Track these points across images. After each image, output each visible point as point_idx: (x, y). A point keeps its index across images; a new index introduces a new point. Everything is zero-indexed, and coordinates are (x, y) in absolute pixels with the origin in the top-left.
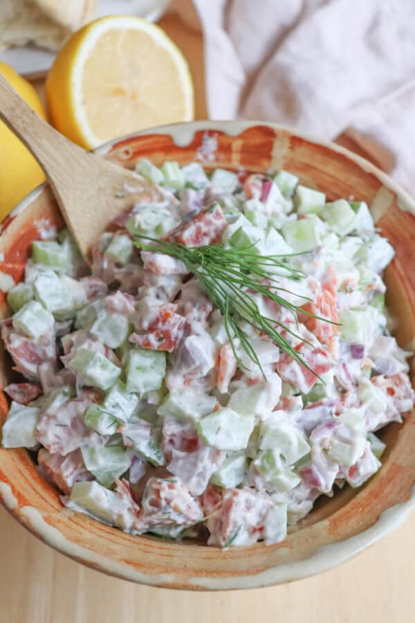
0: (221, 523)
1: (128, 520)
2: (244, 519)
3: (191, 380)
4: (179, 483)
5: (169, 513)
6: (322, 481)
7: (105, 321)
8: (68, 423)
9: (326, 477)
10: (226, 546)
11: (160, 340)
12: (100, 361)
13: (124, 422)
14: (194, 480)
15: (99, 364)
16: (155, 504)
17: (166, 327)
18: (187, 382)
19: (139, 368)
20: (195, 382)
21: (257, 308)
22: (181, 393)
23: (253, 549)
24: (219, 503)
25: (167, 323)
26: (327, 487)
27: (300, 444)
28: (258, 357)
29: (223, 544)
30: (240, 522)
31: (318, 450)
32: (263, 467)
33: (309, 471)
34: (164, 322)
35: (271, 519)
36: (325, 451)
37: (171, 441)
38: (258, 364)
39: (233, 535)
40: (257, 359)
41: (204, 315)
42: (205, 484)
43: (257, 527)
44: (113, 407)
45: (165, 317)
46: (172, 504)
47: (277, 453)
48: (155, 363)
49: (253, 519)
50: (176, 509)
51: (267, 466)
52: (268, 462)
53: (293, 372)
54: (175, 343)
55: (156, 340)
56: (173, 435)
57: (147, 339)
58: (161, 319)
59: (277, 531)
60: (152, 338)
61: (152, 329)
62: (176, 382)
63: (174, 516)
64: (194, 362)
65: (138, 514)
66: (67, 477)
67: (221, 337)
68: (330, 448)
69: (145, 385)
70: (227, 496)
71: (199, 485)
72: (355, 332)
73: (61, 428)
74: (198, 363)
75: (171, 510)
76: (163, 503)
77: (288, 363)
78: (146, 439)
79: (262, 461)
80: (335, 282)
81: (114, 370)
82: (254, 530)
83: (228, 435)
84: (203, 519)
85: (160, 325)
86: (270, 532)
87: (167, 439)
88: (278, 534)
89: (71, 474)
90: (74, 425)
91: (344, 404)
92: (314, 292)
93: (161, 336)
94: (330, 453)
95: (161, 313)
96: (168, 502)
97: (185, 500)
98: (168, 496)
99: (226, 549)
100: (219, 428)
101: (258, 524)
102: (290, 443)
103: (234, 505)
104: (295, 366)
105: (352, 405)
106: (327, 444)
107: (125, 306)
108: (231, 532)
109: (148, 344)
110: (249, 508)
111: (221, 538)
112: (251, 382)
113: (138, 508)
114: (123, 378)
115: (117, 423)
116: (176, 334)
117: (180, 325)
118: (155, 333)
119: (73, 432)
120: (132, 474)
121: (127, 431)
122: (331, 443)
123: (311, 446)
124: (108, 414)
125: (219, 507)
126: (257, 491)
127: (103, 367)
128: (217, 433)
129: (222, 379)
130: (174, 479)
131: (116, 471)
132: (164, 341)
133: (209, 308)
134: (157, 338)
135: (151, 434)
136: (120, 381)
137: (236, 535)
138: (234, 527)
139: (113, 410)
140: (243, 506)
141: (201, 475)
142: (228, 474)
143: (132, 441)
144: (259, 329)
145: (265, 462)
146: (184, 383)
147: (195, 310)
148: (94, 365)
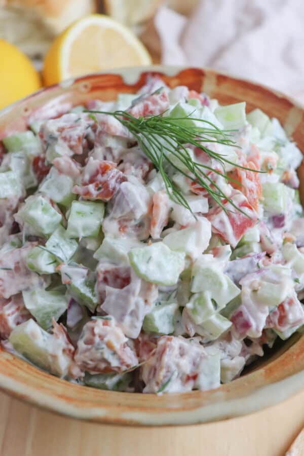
0: (155, 370)
1: (63, 362)
2: (178, 365)
3: (126, 227)
4: (113, 322)
5: (103, 348)
6: (253, 322)
7: (53, 181)
8: (12, 266)
9: (256, 319)
10: (159, 391)
11: (99, 189)
12: (42, 204)
13: (63, 261)
14: (127, 319)
15: (40, 207)
16: (90, 342)
17: (105, 178)
18: (122, 228)
19: (79, 213)
20: (129, 230)
21: (189, 156)
22: (116, 237)
23: (187, 396)
24: (154, 351)
25: (106, 175)
26: (257, 330)
27: (230, 287)
28: (189, 203)
29: (156, 388)
30: (174, 368)
31: (247, 291)
32: (194, 310)
33: (240, 314)
34: (103, 173)
35: (204, 367)
36: (255, 291)
37: (105, 280)
38: (189, 208)
39: (166, 380)
40: (187, 205)
41: (140, 173)
42: (139, 325)
43: (191, 375)
44: (54, 247)
45: (104, 170)
46: (106, 339)
47: (208, 296)
48: (94, 210)
49: (187, 367)
50: (110, 346)
51: (199, 308)
52: (199, 304)
53: (222, 222)
54: (112, 193)
55: (95, 190)
56: (106, 272)
57: (87, 188)
58: (100, 171)
59: (210, 380)
60: (91, 187)
61: (92, 181)
62: (111, 227)
63: (108, 355)
64: (128, 204)
65: (72, 354)
66: (9, 315)
67: (154, 186)
68: (260, 288)
69: (84, 229)
70: (161, 342)
71: (133, 326)
72: (276, 199)
73: (5, 271)
74: (132, 206)
75: (104, 346)
76: (97, 339)
77: (217, 213)
78: (83, 277)
79: (194, 304)
80: (258, 157)
81: (55, 214)
82: (188, 378)
83: (159, 266)
84: (138, 365)
85: (99, 177)
86: (203, 381)
87: (101, 276)
88: (211, 383)
89: (13, 313)
90: (17, 269)
91: (270, 261)
92: (240, 159)
93: (100, 186)
94: (259, 292)
95: (100, 166)
96: (101, 337)
97: (118, 338)
98: (102, 333)
99: (160, 394)
100: (150, 258)
101: (192, 372)
102: (221, 285)
103: (168, 350)
104: (223, 216)
105: (278, 262)
106: (256, 285)
107: (70, 167)
108: (165, 377)
109: (88, 193)
110: (182, 355)
111: (154, 383)
112: (182, 227)
113: (72, 348)
114: (64, 224)
115: (56, 261)
116: (113, 186)
117: (118, 178)
118: (94, 184)
119: (16, 275)
120: (69, 317)
121: (65, 268)
122: (260, 284)
123: (241, 289)
124: (48, 251)
125: (154, 354)
126: (191, 340)
127: (45, 210)
128: (148, 262)
129: (154, 224)
130: (107, 316)
131: (55, 312)
132: (102, 190)
133: (146, 167)
134: (97, 188)
135: (88, 274)
136: (61, 227)
137: (169, 381)
138: (168, 371)
139: (53, 249)
140: (176, 352)
141: (134, 314)
142: (160, 317)
143: (70, 278)
144: (191, 178)
145: (197, 303)
146: (120, 229)
147: (133, 168)
148: (36, 208)
